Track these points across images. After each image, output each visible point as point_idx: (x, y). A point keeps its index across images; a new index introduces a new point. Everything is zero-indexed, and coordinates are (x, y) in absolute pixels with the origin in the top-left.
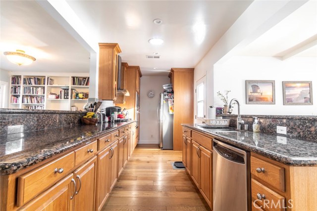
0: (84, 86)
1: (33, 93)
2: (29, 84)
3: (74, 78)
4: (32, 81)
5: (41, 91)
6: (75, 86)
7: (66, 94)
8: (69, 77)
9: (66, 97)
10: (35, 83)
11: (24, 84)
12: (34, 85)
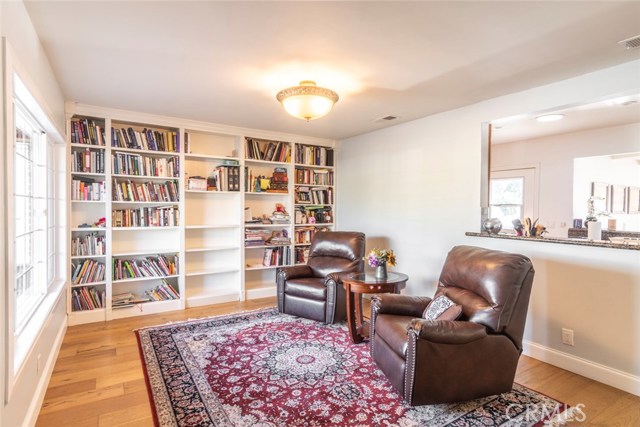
0: (272, 162)
1: (145, 174)
2: (131, 145)
3: (250, 142)
4: (141, 138)
5: (168, 169)
6: (253, 160)
7: (231, 180)
8: (239, 137)
9: (231, 186)
10: (151, 146)
11: (113, 144)
12: (145, 149)
